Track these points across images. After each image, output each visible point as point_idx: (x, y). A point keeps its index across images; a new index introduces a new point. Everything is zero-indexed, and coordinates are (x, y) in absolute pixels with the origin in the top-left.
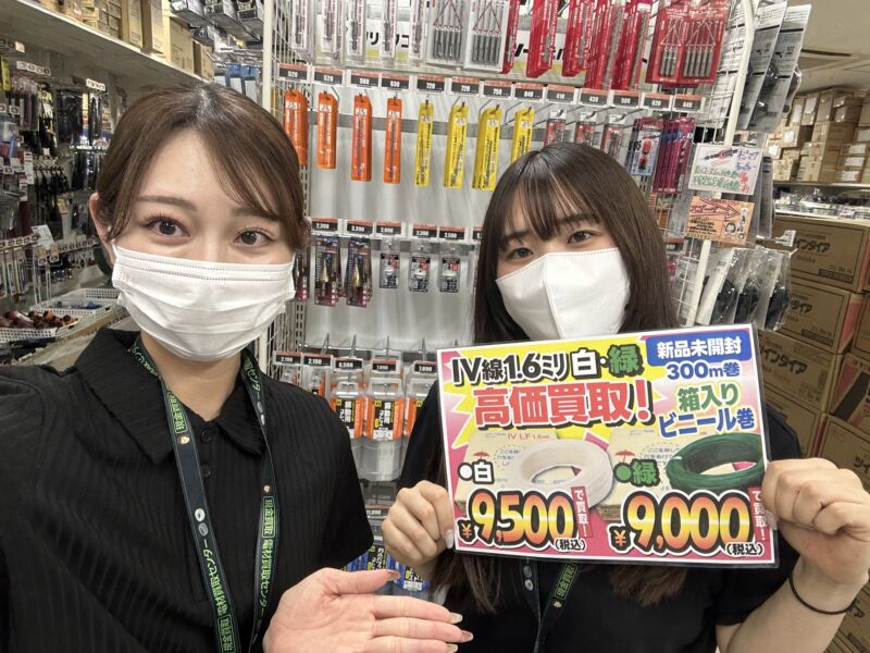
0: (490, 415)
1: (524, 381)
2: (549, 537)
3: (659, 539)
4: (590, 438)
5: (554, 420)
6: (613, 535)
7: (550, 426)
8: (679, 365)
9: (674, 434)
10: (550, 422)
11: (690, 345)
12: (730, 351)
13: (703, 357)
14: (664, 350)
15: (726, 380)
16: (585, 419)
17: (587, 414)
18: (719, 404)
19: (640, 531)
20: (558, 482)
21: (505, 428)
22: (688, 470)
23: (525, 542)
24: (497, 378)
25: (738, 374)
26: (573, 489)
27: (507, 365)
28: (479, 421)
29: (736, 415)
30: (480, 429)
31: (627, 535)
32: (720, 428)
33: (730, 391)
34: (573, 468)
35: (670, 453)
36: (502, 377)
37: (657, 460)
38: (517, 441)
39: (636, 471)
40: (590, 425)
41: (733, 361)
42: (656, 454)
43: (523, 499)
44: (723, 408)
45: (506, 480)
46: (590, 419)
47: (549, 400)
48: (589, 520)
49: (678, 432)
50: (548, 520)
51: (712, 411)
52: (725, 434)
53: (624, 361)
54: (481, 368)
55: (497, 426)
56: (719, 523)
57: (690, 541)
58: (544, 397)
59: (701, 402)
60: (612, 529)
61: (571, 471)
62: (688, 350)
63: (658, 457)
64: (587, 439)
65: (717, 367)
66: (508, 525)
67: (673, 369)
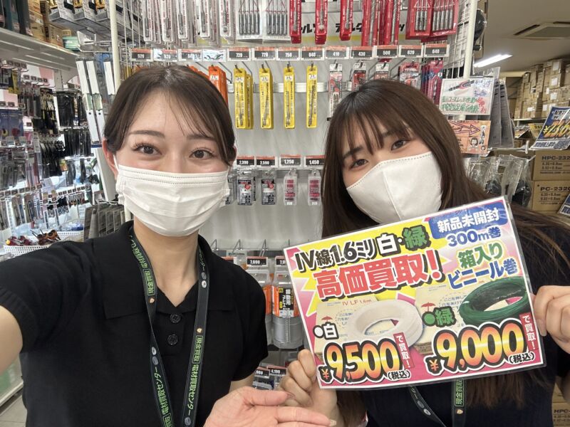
0: (328, 291)
1: (347, 263)
2: (383, 372)
3: (461, 361)
4: (401, 297)
5: (372, 288)
6: (429, 364)
7: (370, 293)
8: (456, 235)
9: (460, 286)
10: (370, 290)
11: (461, 220)
12: (491, 219)
13: (472, 227)
14: (442, 225)
15: (492, 241)
16: (395, 284)
17: (396, 280)
18: (489, 259)
19: (448, 358)
20: (383, 332)
21: (339, 298)
22: (475, 310)
23: (367, 378)
24: (327, 263)
25: (500, 235)
26: (395, 335)
27: (333, 253)
28: (321, 295)
29: (503, 265)
30: (323, 300)
31: (439, 363)
32: (493, 276)
33: (496, 248)
34: (392, 320)
35: (460, 300)
36: (331, 262)
37: (452, 306)
38: (350, 306)
39: (438, 316)
40: (399, 288)
41: (494, 226)
42: (450, 302)
43: (361, 347)
44: (493, 261)
45: (346, 335)
46: (398, 284)
47: (366, 274)
48: (410, 355)
49: (463, 284)
50: (380, 359)
51: (485, 265)
52: (497, 280)
53: (416, 239)
54: (315, 257)
55: (334, 297)
56: (502, 343)
57: (483, 359)
58: (363, 272)
59: (476, 260)
60: (427, 360)
61: (391, 322)
62: (461, 224)
63: (452, 303)
64: (399, 298)
65: (483, 233)
66: (353, 367)
67: (452, 239)
